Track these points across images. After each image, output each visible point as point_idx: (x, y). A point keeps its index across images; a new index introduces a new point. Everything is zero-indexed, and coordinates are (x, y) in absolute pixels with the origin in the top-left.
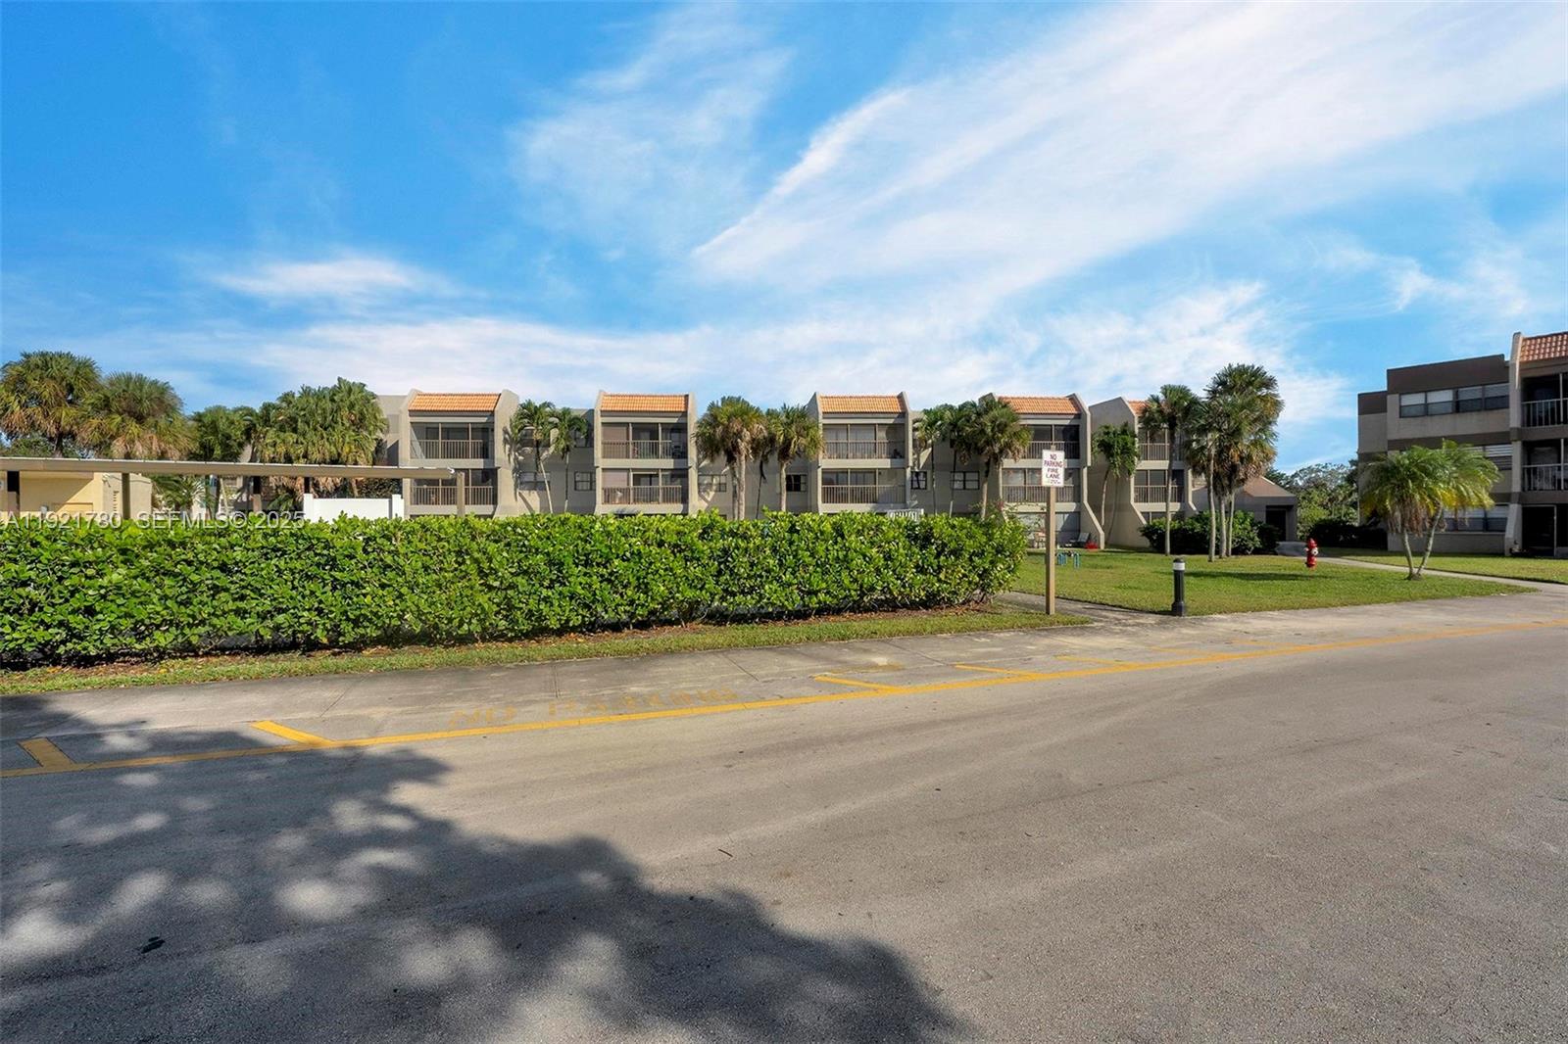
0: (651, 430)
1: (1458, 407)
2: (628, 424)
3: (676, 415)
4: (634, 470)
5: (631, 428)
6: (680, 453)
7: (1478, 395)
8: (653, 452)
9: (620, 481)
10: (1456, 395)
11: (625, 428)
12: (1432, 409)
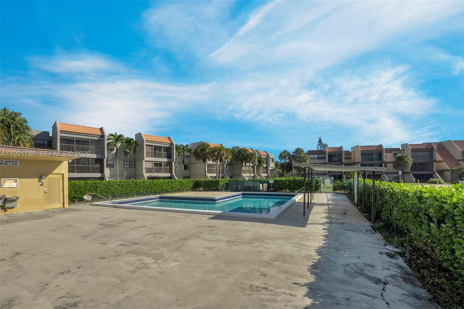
0: (160, 148)
1: (318, 158)
2: (153, 145)
3: (168, 144)
4: (155, 161)
5: (153, 147)
6: (169, 156)
7: (321, 156)
8: (160, 156)
9: (150, 165)
10: (318, 156)
11: (151, 147)
12: (315, 158)
